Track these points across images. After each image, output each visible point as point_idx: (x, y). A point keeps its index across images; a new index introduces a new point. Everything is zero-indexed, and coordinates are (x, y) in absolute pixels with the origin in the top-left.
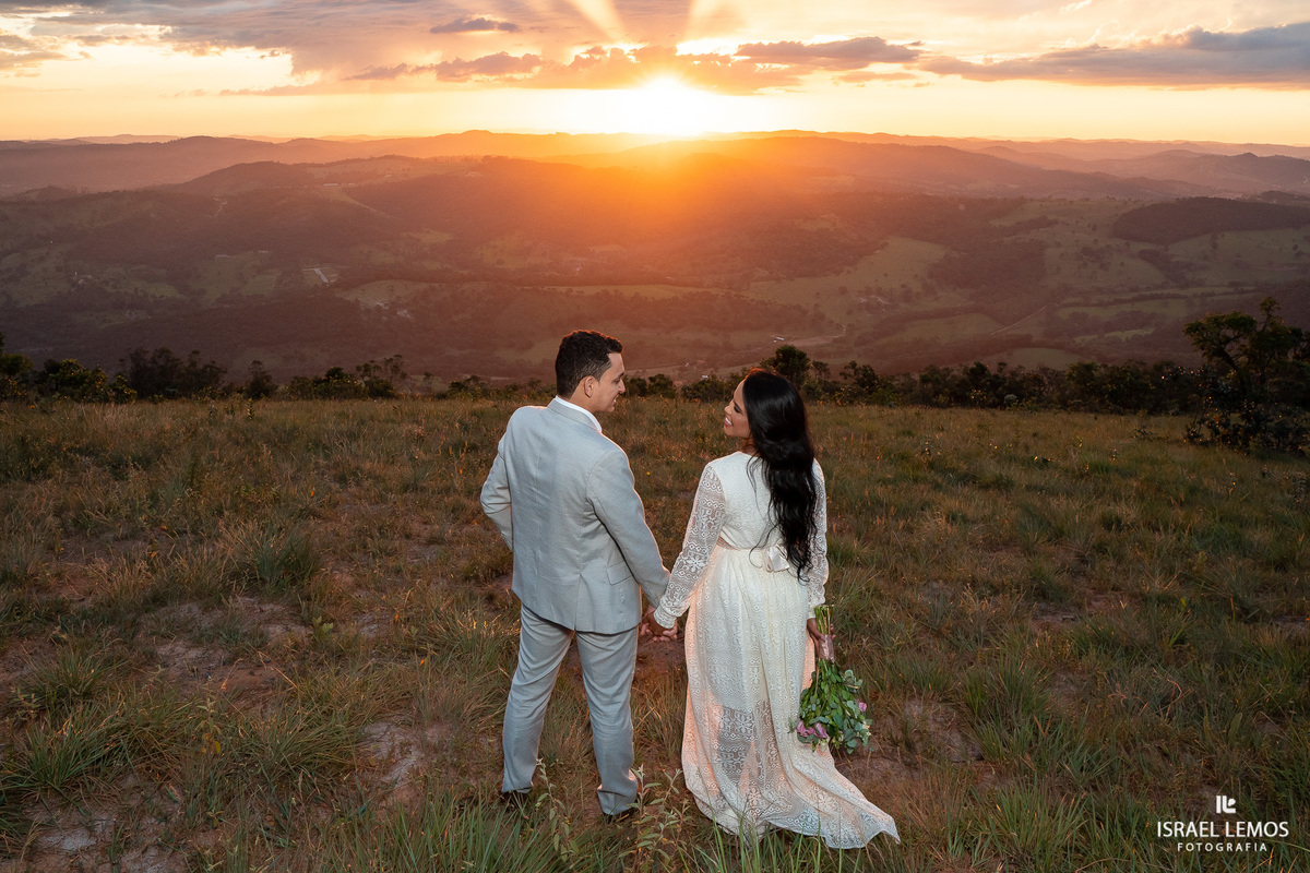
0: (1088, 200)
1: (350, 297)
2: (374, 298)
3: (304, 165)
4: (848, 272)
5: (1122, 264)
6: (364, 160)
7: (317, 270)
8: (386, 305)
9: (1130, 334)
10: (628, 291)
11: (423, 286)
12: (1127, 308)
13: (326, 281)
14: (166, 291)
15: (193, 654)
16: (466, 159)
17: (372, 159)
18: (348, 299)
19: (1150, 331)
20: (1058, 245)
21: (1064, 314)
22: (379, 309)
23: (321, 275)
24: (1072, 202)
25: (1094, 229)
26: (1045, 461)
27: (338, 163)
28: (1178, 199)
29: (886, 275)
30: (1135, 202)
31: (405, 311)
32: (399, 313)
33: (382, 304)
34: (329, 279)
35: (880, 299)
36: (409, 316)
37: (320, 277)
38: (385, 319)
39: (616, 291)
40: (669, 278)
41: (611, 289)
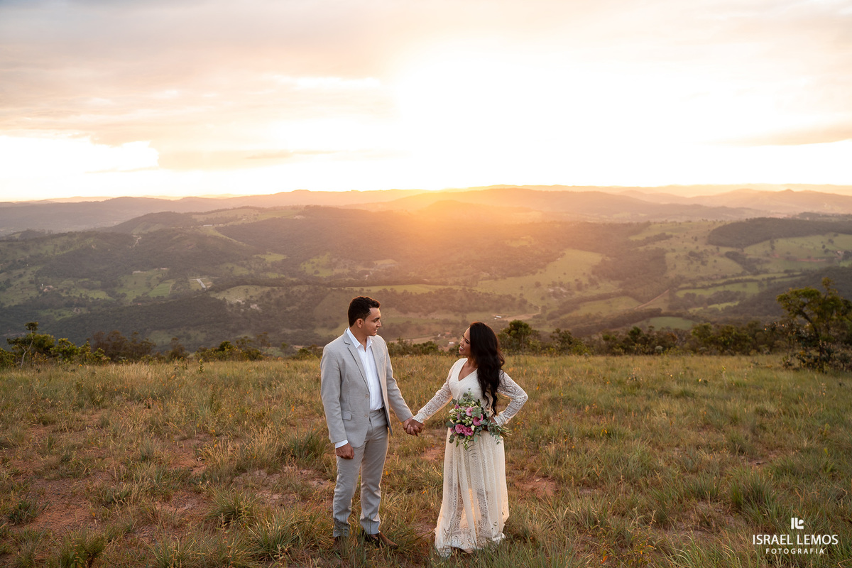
0: (690, 222)
1: (220, 297)
2: (235, 297)
3: (192, 214)
4: (541, 273)
5: (715, 261)
6: (229, 210)
7: (199, 280)
8: (243, 302)
9: (724, 305)
10: (399, 289)
11: (267, 289)
12: (720, 289)
13: (204, 287)
14: (101, 295)
15: (276, 497)
16: (294, 208)
17: (234, 209)
18: (218, 298)
19: (737, 303)
20: (674, 251)
21: (681, 294)
22: (238, 304)
23: (201, 283)
24: (680, 223)
25: (696, 239)
26: (706, 382)
27: (213, 212)
28: (747, 219)
29: (565, 274)
30: (720, 222)
31: (256, 305)
32: (251, 307)
33: (240, 301)
34: (206, 286)
35: (562, 289)
36: (258, 308)
37: (200, 284)
38: (242, 310)
39: (392, 289)
40: (426, 280)
41: (388, 288)
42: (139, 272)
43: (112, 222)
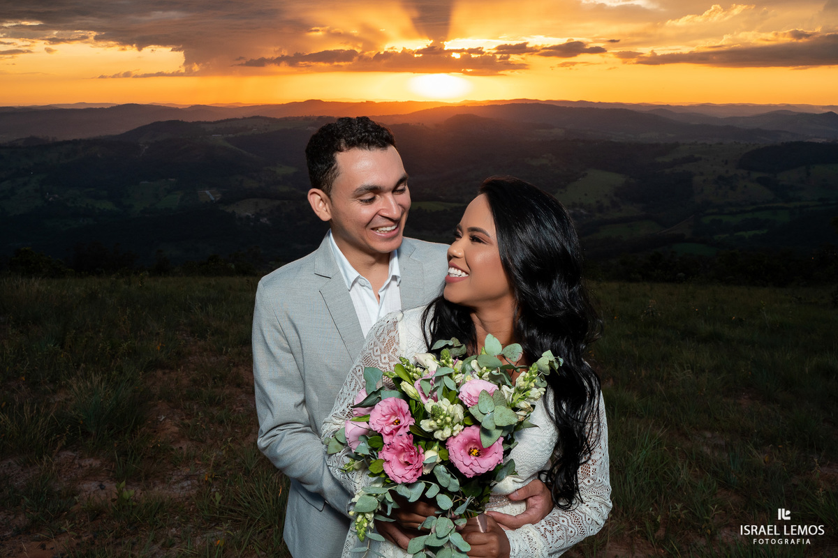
0: (721, 144)
1: (229, 209)
2: (245, 210)
3: (199, 123)
4: (561, 193)
5: (745, 186)
6: (238, 119)
7: (207, 192)
8: (253, 215)
9: (751, 233)
11: (277, 202)
12: (749, 216)
13: (213, 199)
14: (107, 206)
16: (307, 119)
17: (244, 118)
18: (227, 211)
19: (765, 231)
20: (702, 174)
22: (248, 217)
23: (210, 195)
24: (710, 145)
25: (726, 163)
27: (222, 121)
28: (783, 143)
29: (586, 195)
30: (754, 145)
31: (266, 219)
32: (261, 220)
33: (250, 215)
34: (215, 198)
35: (582, 211)
36: (268, 222)
37: (209, 197)
38: (252, 224)
40: (441, 197)
42: (146, 182)
43: (118, 129)
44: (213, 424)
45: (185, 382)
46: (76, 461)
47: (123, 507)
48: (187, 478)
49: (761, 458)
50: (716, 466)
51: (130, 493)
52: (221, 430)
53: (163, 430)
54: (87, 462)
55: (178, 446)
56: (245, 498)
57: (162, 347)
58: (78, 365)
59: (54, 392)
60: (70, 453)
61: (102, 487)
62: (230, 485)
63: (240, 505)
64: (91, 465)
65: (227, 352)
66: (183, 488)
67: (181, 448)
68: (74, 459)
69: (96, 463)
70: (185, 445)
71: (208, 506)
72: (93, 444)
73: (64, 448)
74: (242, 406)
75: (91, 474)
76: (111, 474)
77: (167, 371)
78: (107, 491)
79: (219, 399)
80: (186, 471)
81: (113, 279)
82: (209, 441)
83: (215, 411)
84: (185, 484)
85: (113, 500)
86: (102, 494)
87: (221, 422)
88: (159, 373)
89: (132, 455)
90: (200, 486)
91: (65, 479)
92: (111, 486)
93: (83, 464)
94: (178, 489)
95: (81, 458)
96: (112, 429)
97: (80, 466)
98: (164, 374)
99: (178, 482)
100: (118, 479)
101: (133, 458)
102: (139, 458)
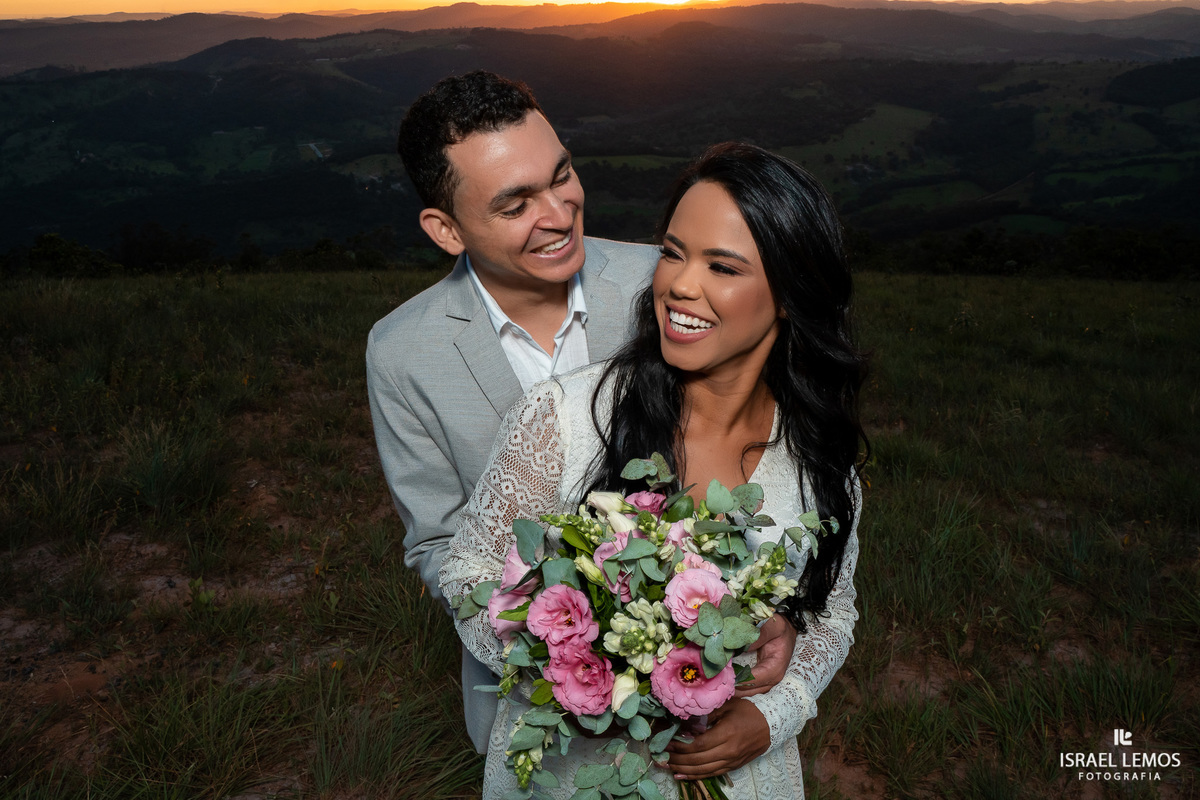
0: (1080, 62)
1: (345, 171)
2: (368, 172)
3: (296, 41)
4: (835, 140)
6: (353, 35)
7: (312, 145)
8: (380, 179)
9: (1119, 199)
10: (617, 162)
13: (321, 156)
14: (167, 168)
16: (455, 32)
17: (362, 33)
18: (342, 173)
20: (1048, 109)
22: (372, 182)
23: (316, 150)
24: (1063, 65)
27: (329, 38)
29: (872, 143)
31: (399, 185)
32: (392, 186)
33: (375, 178)
34: (324, 154)
35: (866, 167)
36: (402, 189)
37: (314, 153)
38: (379, 192)
39: (604, 162)
40: (657, 148)
41: (599, 160)
42: (221, 132)
43: (177, 52)
44: (326, 492)
45: (285, 430)
46: (133, 548)
47: (201, 614)
48: (290, 570)
49: (1118, 539)
50: (1052, 551)
51: (211, 592)
52: (337, 501)
53: (256, 500)
54: (149, 549)
55: (274, 525)
56: (372, 600)
57: (249, 380)
58: (131, 408)
59: (97, 447)
60: (125, 537)
61: (171, 585)
62: (350, 579)
63: (364, 611)
64: (154, 553)
65: (343, 387)
66: (284, 585)
67: (281, 527)
68: (131, 544)
69: (161, 551)
70: (286, 523)
71: (321, 612)
72: (156, 523)
73: (115, 530)
74: (368, 464)
75: (155, 566)
76: (183, 566)
77: (259, 414)
78: (178, 590)
79: (334, 455)
80: (287, 560)
81: (178, 278)
82: (321, 517)
83: (329, 472)
84: (288, 579)
85: (187, 604)
86: (172, 594)
87: (337, 489)
88: (248, 417)
89: (211, 539)
90: (308, 582)
91: (119, 573)
92: (182, 582)
93: (142, 552)
94: (277, 587)
95: (139, 543)
96: (181, 502)
97: (140, 555)
98: (255, 418)
99: (276, 577)
100: (194, 575)
101: (213, 543)
102: (220, 545)
